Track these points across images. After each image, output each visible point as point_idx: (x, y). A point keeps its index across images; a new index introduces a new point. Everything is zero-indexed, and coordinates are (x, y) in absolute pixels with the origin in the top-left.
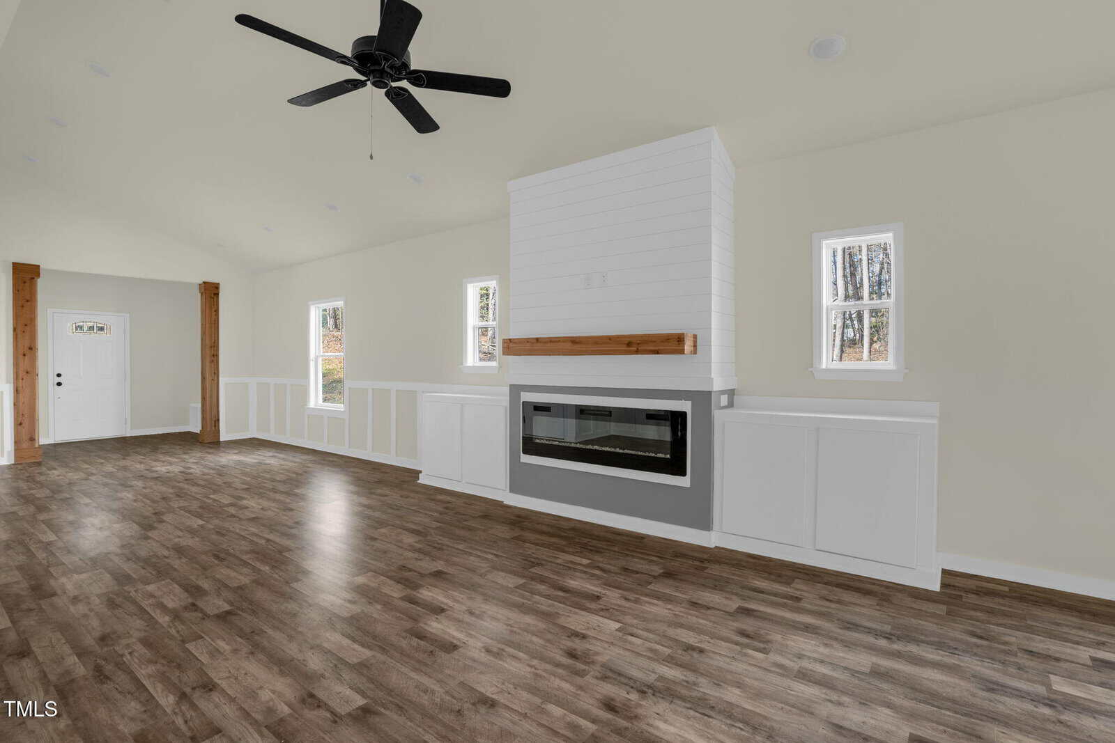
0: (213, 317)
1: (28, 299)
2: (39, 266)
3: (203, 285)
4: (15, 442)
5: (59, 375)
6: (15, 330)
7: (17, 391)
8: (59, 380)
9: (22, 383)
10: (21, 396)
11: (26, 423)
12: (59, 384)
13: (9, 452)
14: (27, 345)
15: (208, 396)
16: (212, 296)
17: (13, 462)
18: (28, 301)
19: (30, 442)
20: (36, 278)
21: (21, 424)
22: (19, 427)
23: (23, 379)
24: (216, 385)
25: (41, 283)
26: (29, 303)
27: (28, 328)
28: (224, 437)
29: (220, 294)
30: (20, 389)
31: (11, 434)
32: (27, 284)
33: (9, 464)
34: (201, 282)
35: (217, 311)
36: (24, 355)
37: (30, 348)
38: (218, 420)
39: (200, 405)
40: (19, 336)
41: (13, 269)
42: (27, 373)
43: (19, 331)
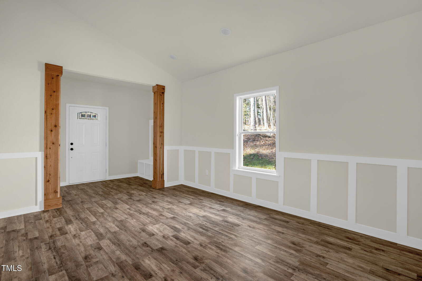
0: (162, 107)
1: (55, 90)
2: (62, 67)
3: (156, 87)
4: (45, 195)
5: (72, 144)
6: (46, 112)
7: (46, 157)
8: (71, 147)
9: (50, 151)
10: (48, 160)
11: (52, 180)
12: (72, 149)
13: (40, 202)
14: (53, 124)
15: (158, 158)
16: (161, 94)
17: (43, 209)
18: (54, 92)
19: (55, 194)
20: (60, 76)
21: (48, 181)
22: (48, 183)
23: (50, 148)
24: (162, 152)
25: (63, 80)
26: (55, 93)
27: (54, 111)
28: (167, 185)
29: (165, 93)
30: (48, 156)
31: (42, 189)
32: (55, 79)
33: (40, 210)
34: (154, 85)
35: (163, 104)
36: (52, 131)
37: (56, 126)
38: (163, 174)
39: (152, 163)
40: (48, 117)
41: (46, 68)
42: (53, 144)
43: (48, 114)
